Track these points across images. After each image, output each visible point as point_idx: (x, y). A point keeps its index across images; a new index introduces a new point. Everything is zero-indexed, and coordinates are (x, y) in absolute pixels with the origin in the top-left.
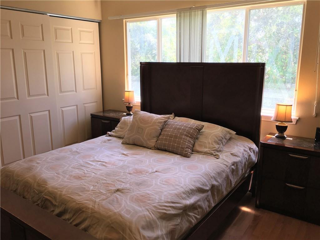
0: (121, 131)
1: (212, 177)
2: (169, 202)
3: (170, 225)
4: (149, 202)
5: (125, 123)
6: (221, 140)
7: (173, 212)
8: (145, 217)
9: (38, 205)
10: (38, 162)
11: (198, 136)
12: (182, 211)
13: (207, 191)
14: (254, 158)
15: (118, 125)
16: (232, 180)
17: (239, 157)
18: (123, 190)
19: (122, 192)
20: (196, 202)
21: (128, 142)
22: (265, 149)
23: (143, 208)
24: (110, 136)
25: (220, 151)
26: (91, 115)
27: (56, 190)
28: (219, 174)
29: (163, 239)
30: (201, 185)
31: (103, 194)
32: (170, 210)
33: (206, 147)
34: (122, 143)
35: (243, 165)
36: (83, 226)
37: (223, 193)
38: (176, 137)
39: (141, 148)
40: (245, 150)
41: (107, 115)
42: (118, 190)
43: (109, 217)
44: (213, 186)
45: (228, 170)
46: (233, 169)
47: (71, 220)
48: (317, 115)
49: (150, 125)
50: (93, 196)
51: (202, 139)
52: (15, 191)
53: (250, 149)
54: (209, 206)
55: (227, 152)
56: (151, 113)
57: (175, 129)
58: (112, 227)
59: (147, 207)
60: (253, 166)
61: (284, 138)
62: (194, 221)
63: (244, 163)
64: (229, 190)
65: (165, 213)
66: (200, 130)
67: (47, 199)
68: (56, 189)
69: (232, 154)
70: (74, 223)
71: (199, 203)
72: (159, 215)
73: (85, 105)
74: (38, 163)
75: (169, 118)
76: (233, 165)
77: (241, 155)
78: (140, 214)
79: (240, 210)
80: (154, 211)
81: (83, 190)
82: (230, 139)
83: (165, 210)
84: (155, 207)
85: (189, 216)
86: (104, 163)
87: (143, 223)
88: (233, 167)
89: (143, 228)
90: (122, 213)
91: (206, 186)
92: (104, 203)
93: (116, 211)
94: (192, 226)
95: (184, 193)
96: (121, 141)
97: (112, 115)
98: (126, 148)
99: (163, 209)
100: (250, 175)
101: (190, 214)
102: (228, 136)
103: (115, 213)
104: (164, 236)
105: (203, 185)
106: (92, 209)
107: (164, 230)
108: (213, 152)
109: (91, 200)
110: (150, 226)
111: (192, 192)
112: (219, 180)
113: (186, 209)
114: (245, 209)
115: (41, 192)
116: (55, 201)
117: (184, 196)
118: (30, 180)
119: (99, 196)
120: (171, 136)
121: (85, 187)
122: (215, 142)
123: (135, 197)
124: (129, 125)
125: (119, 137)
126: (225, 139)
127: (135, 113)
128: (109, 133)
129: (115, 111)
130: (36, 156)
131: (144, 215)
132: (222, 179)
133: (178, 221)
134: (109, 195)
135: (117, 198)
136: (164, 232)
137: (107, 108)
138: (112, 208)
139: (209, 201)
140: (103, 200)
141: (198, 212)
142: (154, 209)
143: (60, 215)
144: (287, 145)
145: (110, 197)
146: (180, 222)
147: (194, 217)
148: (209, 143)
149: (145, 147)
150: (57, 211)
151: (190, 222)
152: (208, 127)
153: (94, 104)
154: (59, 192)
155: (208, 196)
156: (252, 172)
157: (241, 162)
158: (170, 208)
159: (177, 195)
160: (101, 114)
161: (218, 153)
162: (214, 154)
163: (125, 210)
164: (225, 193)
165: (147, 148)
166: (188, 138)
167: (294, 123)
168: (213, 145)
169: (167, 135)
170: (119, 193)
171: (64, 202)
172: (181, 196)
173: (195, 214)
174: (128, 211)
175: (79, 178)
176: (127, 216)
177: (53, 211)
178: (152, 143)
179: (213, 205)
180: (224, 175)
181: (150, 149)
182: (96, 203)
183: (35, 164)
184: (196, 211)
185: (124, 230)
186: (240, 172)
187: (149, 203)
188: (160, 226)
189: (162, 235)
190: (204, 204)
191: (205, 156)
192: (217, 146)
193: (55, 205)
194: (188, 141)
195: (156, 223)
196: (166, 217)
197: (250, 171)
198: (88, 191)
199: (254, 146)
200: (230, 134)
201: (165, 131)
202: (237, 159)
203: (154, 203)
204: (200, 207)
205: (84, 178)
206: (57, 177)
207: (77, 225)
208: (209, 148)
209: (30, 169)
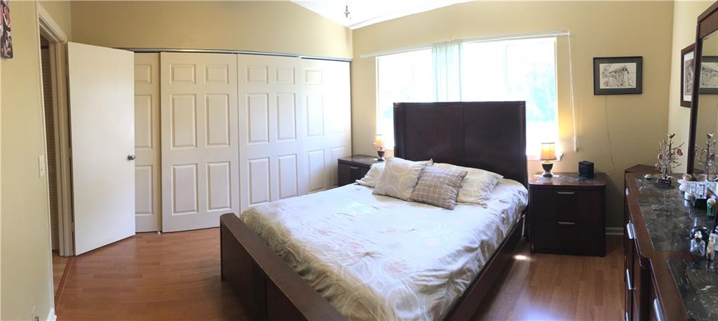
0: (372, 180)
1: (480, 232)
2: (430, 270)
3: (433, 300)
4: (406, 271)
5: (376, 170)
6: (487, 187)
7: (436, 282)
8: (400, 293)
9: (280, 255)
10: (284, 208)
11: (462, 184)
12: (447, 280)
13: (476, 249)
14: (525, 202)
15: (369, 173)
16: (503, 230)
17: (509, 203)
18: (373, 253)
19: (373, 257)
20: (464, 266)
21: (380, 193)
22: (535, 191)
23: (398, 281)
24: (359, 184)
25: (487, 199)
26: (339, 160)
27: (299, 244)
28: (488, 226)
29: (425, 319)
30: (469, 243)
31: (351, 258)
32: (431, 281)
33: (471, 197)
34: (373, 194)
35: (514, 211)
36: (327, 293)
37: (494, 246)
38: (436, 187)
39: (396, 199)
40: (515, 195)
41: (356, 160)
42: (367, 254)
43: (357, 289)
44: (483, 242)
45: (498, 220)
46: (503, 217)
47: (315, 283)
48: (577, 150)
49: (405, 173)
50: (340, 258)
51: (466, 186)
52: (260, 234)
53: (519, 192)
54: (479, 267)
55: (495, 199)
56: (406, 159)
57: (435, 177)
58: (360, 303)
59: (403, 279)
60: (525, 210)
61: (550, 176)
62: (463, 289)
63: (514, 209)
64: (501, 242)
65: (426, 286)
66: (463, 177)
67: (290, 252)
68: (301, 243)
69: (500, 201)
70: (317, 288)
71: (468, 266)
72: (418, 288)
73: (333, 149)
74: (283, 210)
75: (426, 165)
76: (503, 213)
77: (510, 200)
78: (395, 288)
79: (514, 260)
80: (411, 283)
81: (328, 249)
82: (497, 184)
83: (425, 280)
84: (412, 278)
85: (457, 283)
86: (351, 218)
87: (398, 301)
88: (503, 215)
89: (399, 307)
90: (373, 286)
91: (475, 243)
92: (351, 269)
93: (364, 282)
94: (461, 295)
95: (449, 256)
96: (371, 191)
97: (361, 160)
98: (378, 199)
99: (422, 280)
100: (522, 219)
101: (458, 281)
102: (495, 181)
103: (364, 285)
104: (426, 315)
105: (471, 243)
106: (337, 275)
107: (424, 307)
108: (479, 201)
109: (335, 263)
110: (407, 304)
111: (459, 254)
112: (488, 233)
113: (452, 277)
114: (519, 257)
115: (285, 243)
116: (299, 256)
117: (449, 260)
118: (274, 227)
119: (345, 259)
120: (430, 186)
121: (329, 245)
122: (482, 189)
123: (389, 264)
124: (381, 173)
125: (369, 187)
126: (493, 184)
127: (388, 160)
128: (357, 181)
129: (365, 156)
130: (281, 201)
131: (400, 290)
132: (492, 232)
133: (443, 292)
134: (357, 259)
135: (366, 264)
136: (425, 309)
137: (356, 153)
138: (360, 277)
139: (479, 261)
140: (351, 265)
141: (467, 276)
142: (411, 280)
143: (302, 273)
144: (555, 183)
145: (358, 262)
146: (446, 294)
147: (462, 284)
148: (475, 191)
149: (399, 198)
150: (300, 269)
151: (458, 291)
152: (473, 173)
153: (343, 148)
154: (303, 247)
155: (477, 255)
156: (524, 216)
157: (511, 209)
158: (432, 278)
159: (442, 260)
160: (350, 160)
161: (485, 202)
162: (481, 203)
163: (375, 282)
164: (496, 246)
165: (402, 200)
166: (451, 187)
167: (558, 159)
168: (479, 193)
169: (425, 185)
170: (368, 257)
171: (306, 260)
172: (446, 261)
173: (464, 279)
174: (380, 284)
175: (323, 232)
176: (379, 291)
177: (296, 267)
178: (408, 194)
179: (484, 264)
180: (494, 226)
181: (405, 200)
182: (343, 268)
183: (279, 210)
184: (464, 276)
185: (374, 309)
186: (511, 220)
187: (405, 273)
188: (419, 303)
189: (423, 314)
190: (474, 265)
191: (471, 206)
192: (484, 194)
193: (298, 261)
194: (451, 192)
195: (415, 300)
196: (427, 290)
197: (522, 216)
198: (334, 251)
199: (523, 188)
200: (497, 178)
201: (423, 180)
202: (506, 206)
203: (411, 273)
204: (469, 270)
205: (329, 234)
206: (301, 228)
207: (319, 291)
208: (475, 197)
209: (275, 214)
